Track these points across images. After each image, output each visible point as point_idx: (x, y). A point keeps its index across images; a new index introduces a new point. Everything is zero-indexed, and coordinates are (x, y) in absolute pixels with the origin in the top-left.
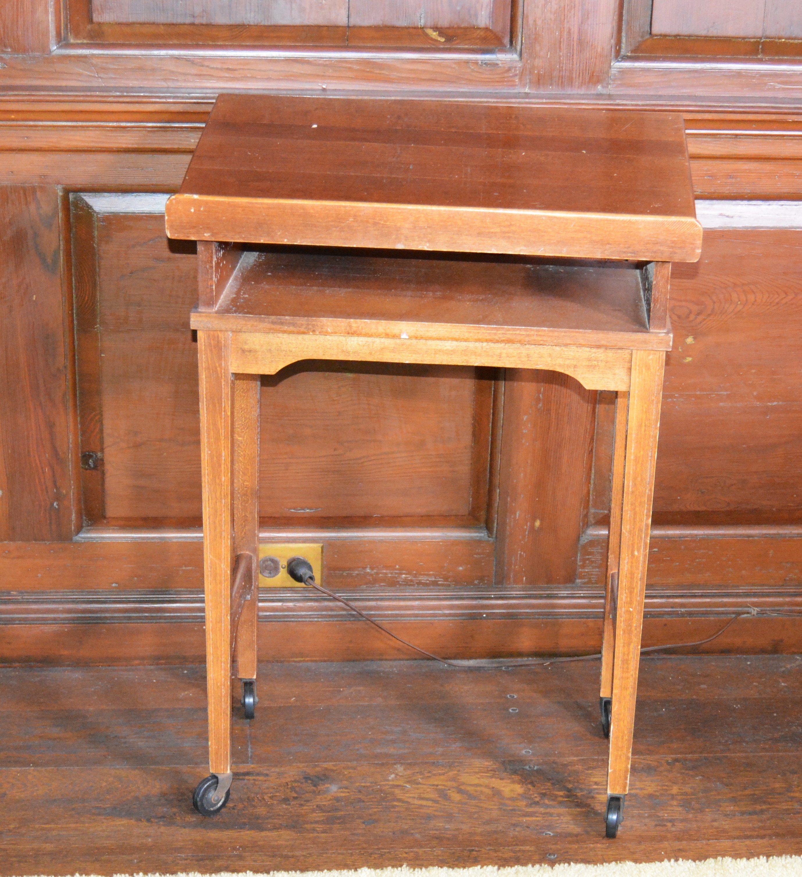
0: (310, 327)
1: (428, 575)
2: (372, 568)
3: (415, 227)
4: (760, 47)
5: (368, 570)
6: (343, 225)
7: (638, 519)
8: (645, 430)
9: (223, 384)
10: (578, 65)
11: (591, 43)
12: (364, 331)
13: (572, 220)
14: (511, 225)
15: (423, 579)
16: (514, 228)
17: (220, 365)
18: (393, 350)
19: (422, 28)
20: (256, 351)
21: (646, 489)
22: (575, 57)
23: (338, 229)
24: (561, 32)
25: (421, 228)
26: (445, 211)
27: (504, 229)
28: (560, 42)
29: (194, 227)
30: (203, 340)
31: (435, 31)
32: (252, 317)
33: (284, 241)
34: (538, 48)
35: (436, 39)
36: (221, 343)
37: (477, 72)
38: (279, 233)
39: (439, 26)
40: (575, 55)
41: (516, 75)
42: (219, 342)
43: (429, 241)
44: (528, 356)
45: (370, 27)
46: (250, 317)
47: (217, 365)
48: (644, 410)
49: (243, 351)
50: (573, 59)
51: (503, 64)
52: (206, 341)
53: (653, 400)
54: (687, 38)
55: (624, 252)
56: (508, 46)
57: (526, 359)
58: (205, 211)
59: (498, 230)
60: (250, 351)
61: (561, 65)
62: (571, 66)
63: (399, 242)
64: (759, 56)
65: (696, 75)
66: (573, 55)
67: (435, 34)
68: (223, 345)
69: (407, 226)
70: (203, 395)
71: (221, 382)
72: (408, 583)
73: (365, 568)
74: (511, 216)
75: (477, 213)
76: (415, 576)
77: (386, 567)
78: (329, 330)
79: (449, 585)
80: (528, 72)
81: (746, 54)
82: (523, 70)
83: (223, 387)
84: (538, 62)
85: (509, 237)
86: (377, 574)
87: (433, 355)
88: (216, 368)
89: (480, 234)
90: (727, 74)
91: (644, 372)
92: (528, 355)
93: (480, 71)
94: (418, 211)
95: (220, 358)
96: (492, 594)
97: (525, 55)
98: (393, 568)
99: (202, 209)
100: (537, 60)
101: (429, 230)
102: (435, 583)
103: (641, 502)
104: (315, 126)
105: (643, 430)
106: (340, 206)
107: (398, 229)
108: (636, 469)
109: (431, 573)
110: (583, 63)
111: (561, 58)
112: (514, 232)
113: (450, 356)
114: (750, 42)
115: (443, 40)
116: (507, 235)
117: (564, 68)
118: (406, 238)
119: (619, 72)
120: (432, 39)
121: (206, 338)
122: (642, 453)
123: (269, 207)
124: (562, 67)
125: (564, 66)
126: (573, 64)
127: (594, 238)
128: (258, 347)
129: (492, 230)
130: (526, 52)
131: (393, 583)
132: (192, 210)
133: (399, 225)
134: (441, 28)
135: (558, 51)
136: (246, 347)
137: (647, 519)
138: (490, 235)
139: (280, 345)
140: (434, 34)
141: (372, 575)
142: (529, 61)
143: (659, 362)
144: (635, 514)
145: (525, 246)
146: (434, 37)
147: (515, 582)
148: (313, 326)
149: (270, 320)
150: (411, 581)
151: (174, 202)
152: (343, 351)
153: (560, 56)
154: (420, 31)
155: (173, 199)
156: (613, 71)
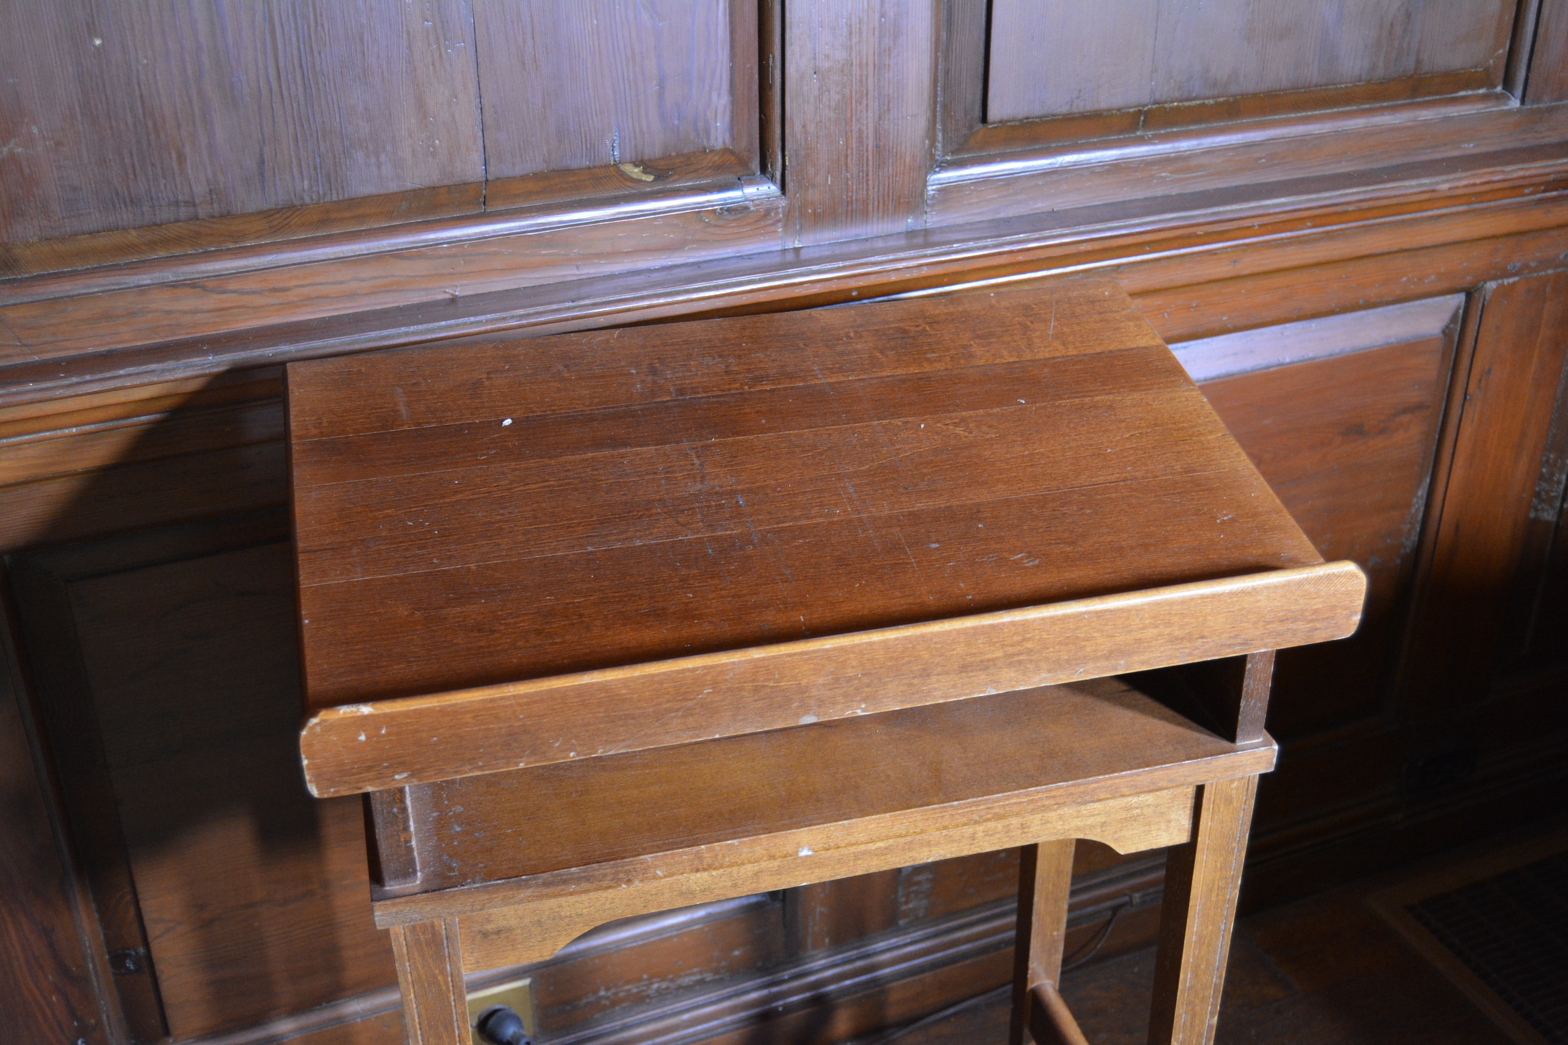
0: (621, 875)
1: (689, 975)
2: (607, 989)
3: (837, 680)
4: (1142, 118)
5: (602, 993)
6: (690, 704)
7: (1197, 1022)
8: (1218, 895)
9: (452, 998)
10: (876, 190)
11: (895, 150)
12: (727, 859)
13: (1138, 609)
14: (1025, 640)
15: (686, 981)
16: (1029, 645)
17: (443, 971)
18: (778, 872)
19: (616, 165)
20: (510, 930)
21: (1213, 978)
22: (870, 177)
23: (680, 713)
24: (847, 139)
25: (849, 680)
26: (896, 639)
27: (1011, 650)
28: (847, 156)
29: (369, 769)
30: (402, 939)
31: (637, 166)
32: (503, 884)
33: (568, 757)
34: (811, 171)
35: (639, 178)
36: (440, 934)
37: (716, 226)
38: (557, 745)
39: (646, 157)
40: (870, 173)
41: (779, 221)
42: (435, 934)
43: (864, 700)
44: (1022, 826)
45: (524, 178)
46: (498, 884)
47: (437, 972)
48: (1219, 866)
49: (485, 935)
50: (868, 180)
51: (755, 205)
52: (409, 939)
53: (1233, 849)
54: (1038, 120)
55: (1230, 646)
56: (759, 173)
57: (1020, 832)
58: (389, 734)
59: (999, 654)
60: (498, 932)
61: (850, 194)
62: (865, 192)
63: (806, 713)
64: (1139, 133)
65: (1055, 177)
66: (867, 175)
67: (636, 170)
68: (444, 937)
69: (821, 681)
70: (414, 1026)
71: (448, 998)
72: (662, 996)
73: (596, 992)
74: (1024, 624)
75: (959, 632)
76: (672, 980)
77: (628, 982)
78: (659, 873)
79: (722, 979)
80: (797, 214)
81: (1121, 131)
82: (789, 211)
83: (453, 1003)
84: (813, 195)
85: (1020, 662)
86: (616, 994)
87: (851, 863)
88: (435, 977)
89: (964, 668)
90: (1098, 170)
91: (1222, 810)
92: (1022, 824)
93: (721, 223)
94: (842, 649)
95: (439, 957)
96: (786, 975)
97: (790, 185)
98: (640, 979)
99: (383, 732)
100: (810, 191)
101: (866, 680)
102: (702, 982)
103: (1203, 997)
104: (508, 422)
105: (1214, 895)
106: (683, 671)
107: (802, 690)
108: (1200, 953)
109: (695, 970)
110: (884, 185)
111: (850, 183)
112: (1030, 651)
113: (883, 858)
114: (1128, 113)
115: (650, 178)
116: (1016, 658)
117: (854, 198)
118: (821, 703)
119: (939, 190)
120: (632, 180)
121: (408, 934)
122: (1210, 928)
123: (532, 700)
124: (852, 197)
125: (854, 193)
126: (867, 190)
127: (1177, 633)
128: (513, 922)
129: (990, 656)
130: (793, 181)
131: (640, 1000)
132: (363, 738)
133: (804, 682)
134: (650, 160)
135: (844, 171)
136: (490, 927)
137: (1212, 1016)
138: (985, 666)
139: (557, 910)
140: (635, 172)
141: (607, 998)
142: (798, 195)
143: (1248, 789)
144: (1194, 1015)
145: (1049, 671)
146: (635, 176)
147: (815, 947)
148: (628, 872)
149: (540, 881)
150: (667, 988)
151: (318, 729)
152: (682, 894)
153: (847, 179)
154: (611, 169)
155: (316, 724)
156: (931, 189)
